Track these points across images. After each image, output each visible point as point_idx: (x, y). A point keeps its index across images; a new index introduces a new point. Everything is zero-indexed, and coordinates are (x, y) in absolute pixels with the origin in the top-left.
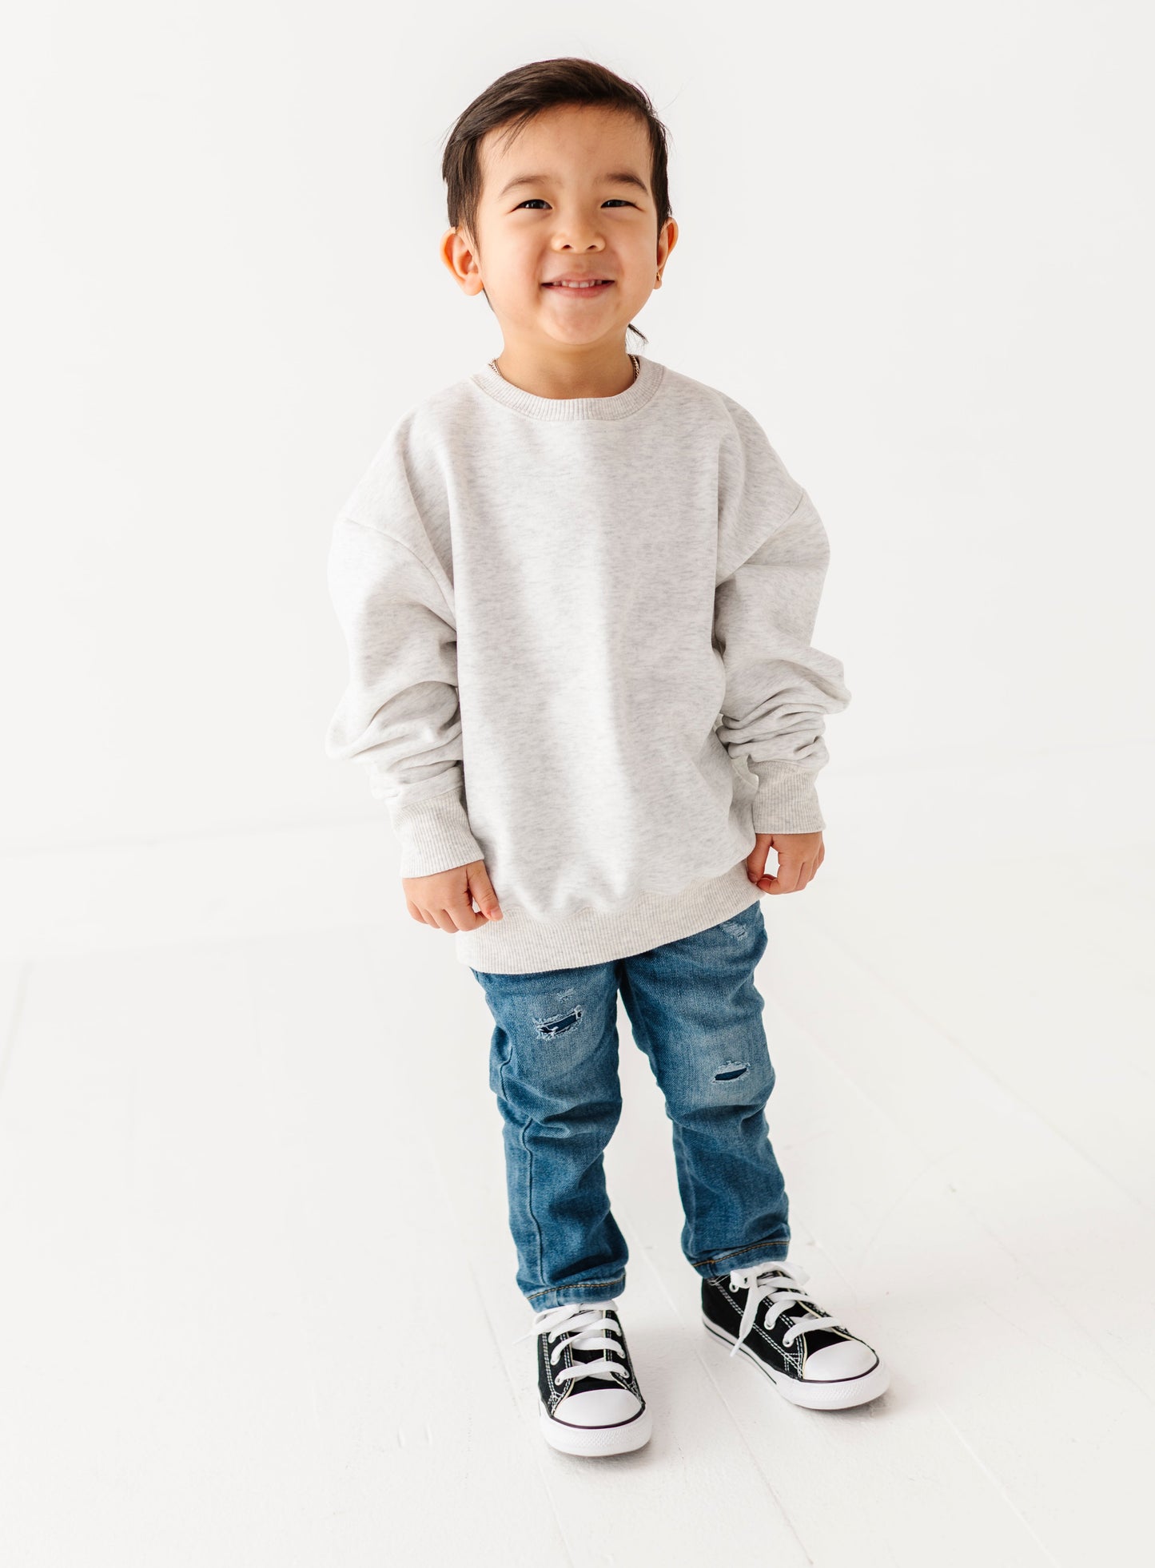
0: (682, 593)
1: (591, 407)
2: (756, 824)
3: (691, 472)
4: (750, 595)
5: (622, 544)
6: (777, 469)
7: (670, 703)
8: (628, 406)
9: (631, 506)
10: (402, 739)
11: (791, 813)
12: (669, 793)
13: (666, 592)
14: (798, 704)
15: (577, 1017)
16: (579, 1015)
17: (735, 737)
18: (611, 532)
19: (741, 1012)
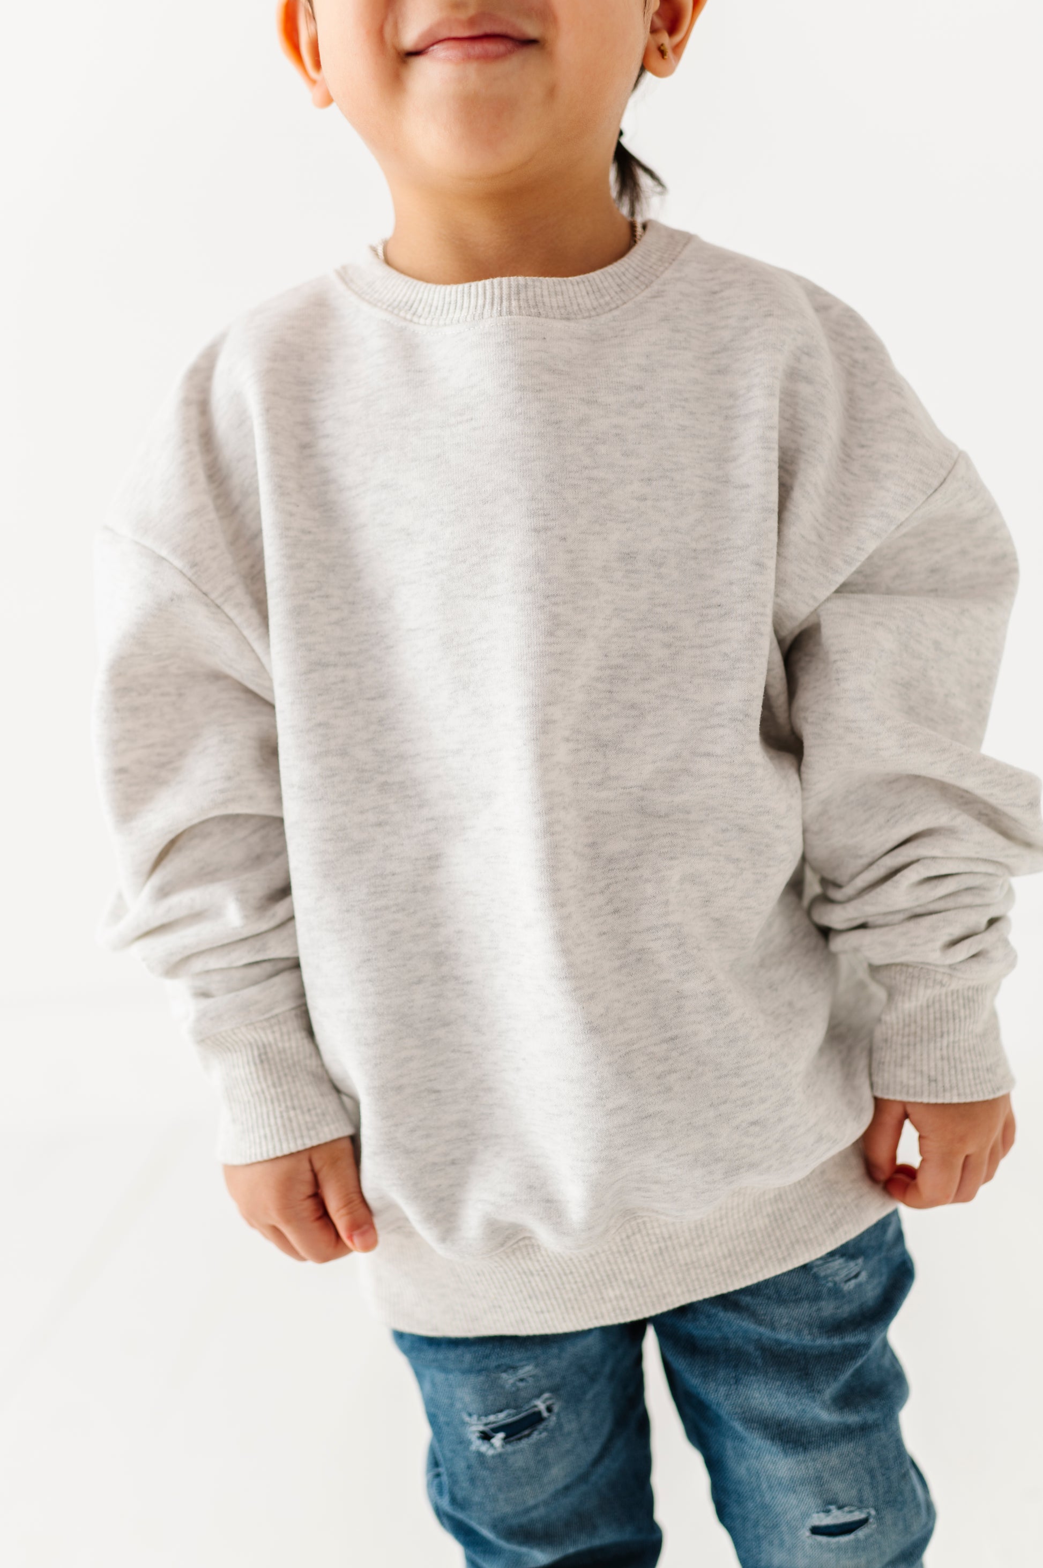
0: (701, 647)
1: (518, 293)
2: (875, 1079)
3: (727, 417)
4: (845, 651)
5: (571, 552)
6: (904, 411)
7: (672, 858)
8: (602, 296)
9: (590, 479)
10: (196, 916)
11: (939, 1063)
12: (669, 1034)
13: (669, 646)
14: (951, 858)
15: (545, 1414)
16: (549, 1409)
17: (835, 917)
18: (546, 529)
19: (852, 1419)
